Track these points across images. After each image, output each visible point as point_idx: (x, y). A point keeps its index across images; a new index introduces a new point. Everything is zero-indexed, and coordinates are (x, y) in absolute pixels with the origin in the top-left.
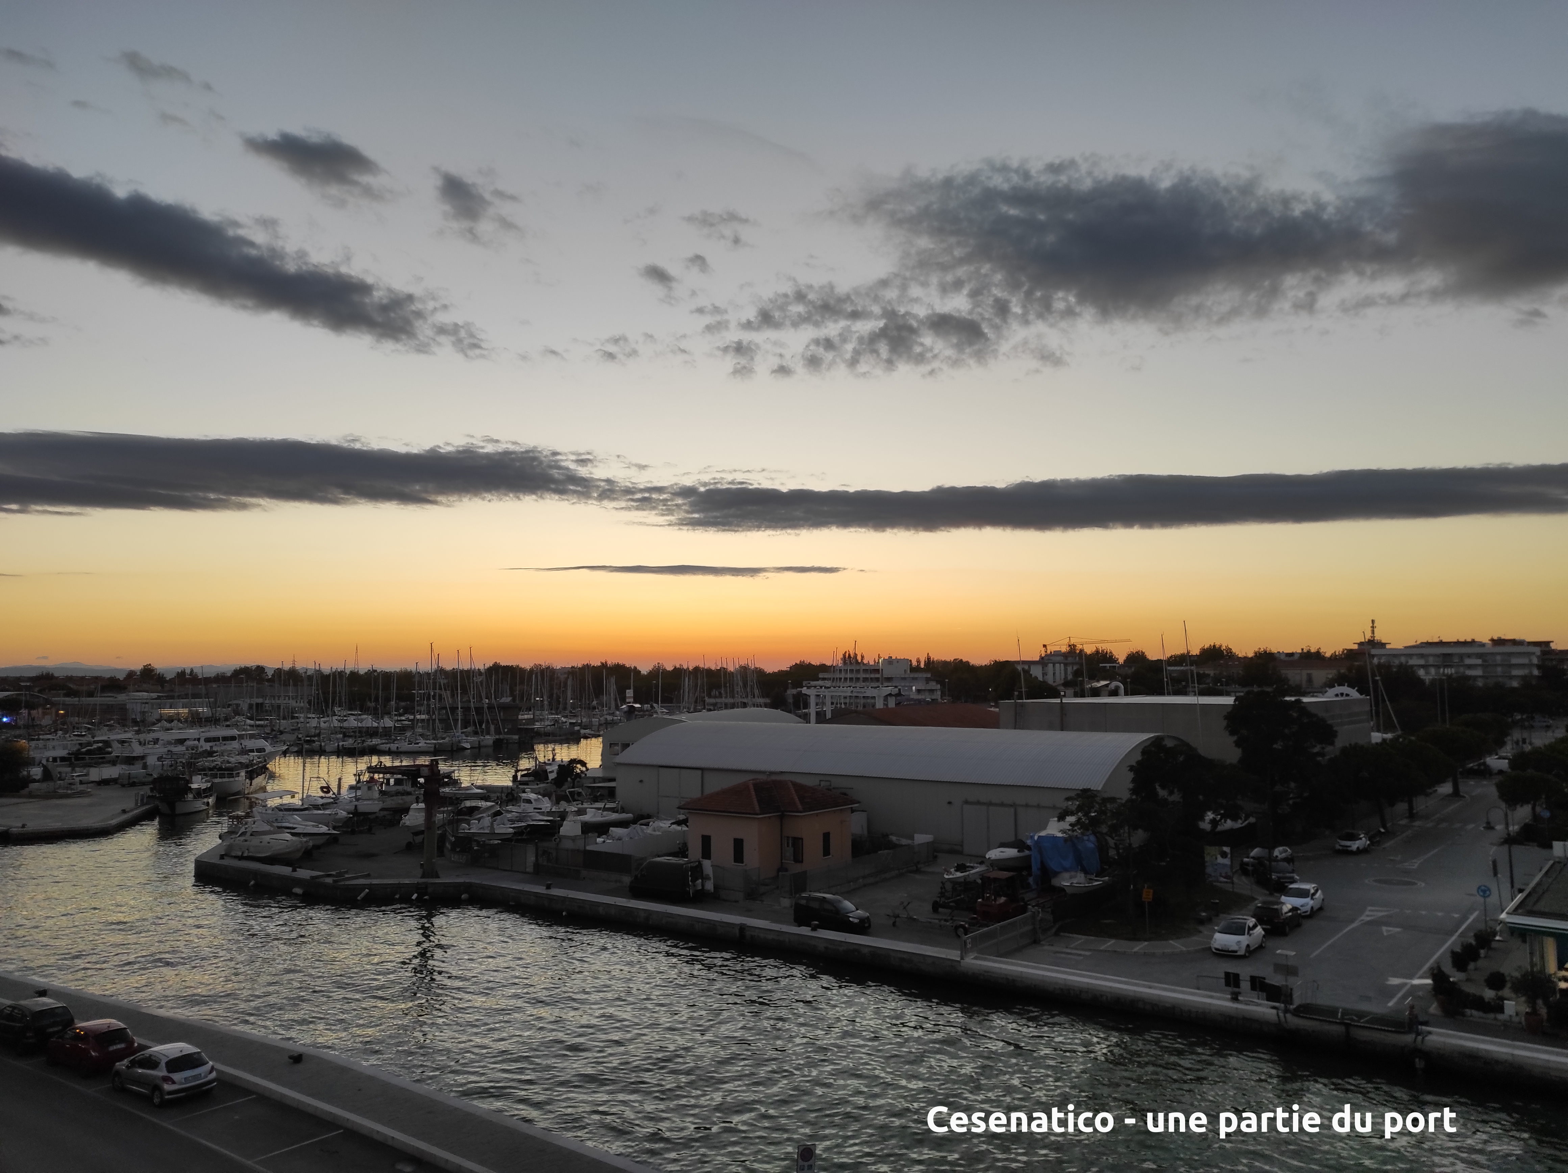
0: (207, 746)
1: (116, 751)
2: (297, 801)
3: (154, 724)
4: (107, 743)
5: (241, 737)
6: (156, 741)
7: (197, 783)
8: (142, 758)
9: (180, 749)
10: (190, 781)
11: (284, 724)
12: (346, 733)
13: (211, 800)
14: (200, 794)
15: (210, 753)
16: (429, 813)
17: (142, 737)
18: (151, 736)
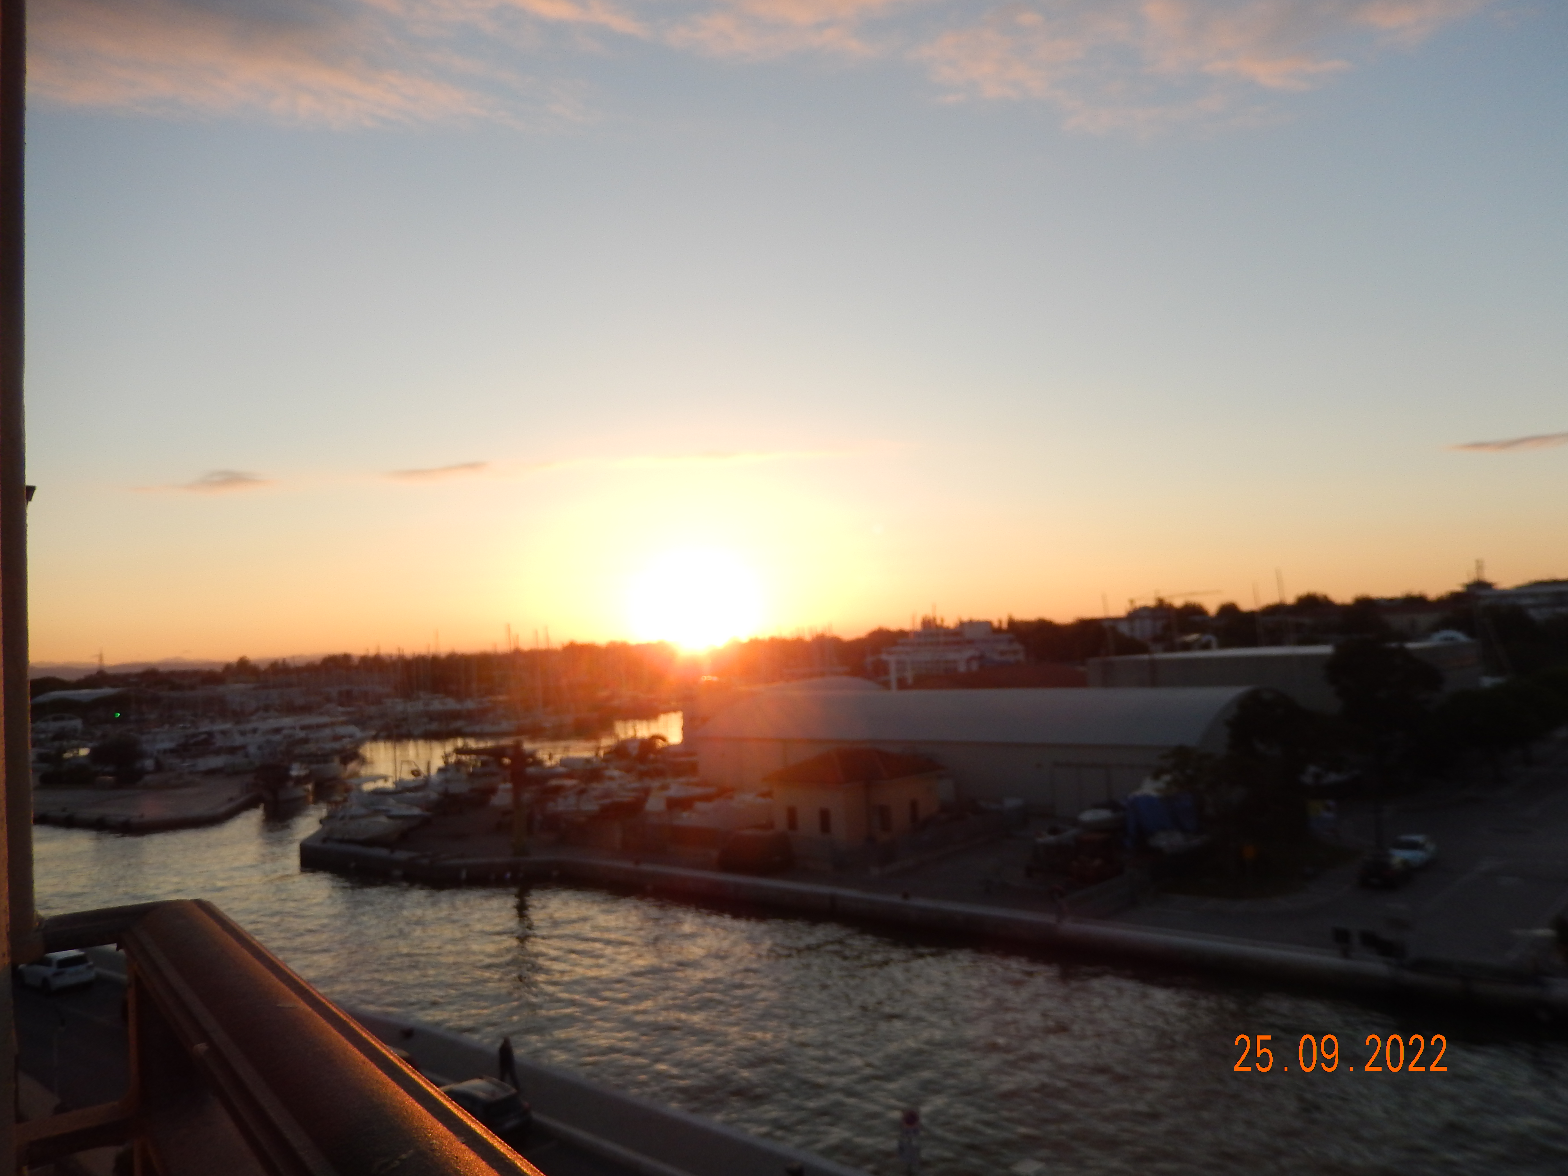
0: (302, 734)
1: (219, 742)
2: (389, 785)
3: (252, 714)
4: (210, 734)
5: (333, 724)
6: (255, 731)
7: (296, 771)
8: (243, 747)
9: (277, 738)
10: (288, 769)
11: (372, 710)
12: (432, 717)
13: (310, 787)
14: (299, 781)
15: (306, 741)
16: (517, 792)
17: (242, 727)
18: (249, 726)
